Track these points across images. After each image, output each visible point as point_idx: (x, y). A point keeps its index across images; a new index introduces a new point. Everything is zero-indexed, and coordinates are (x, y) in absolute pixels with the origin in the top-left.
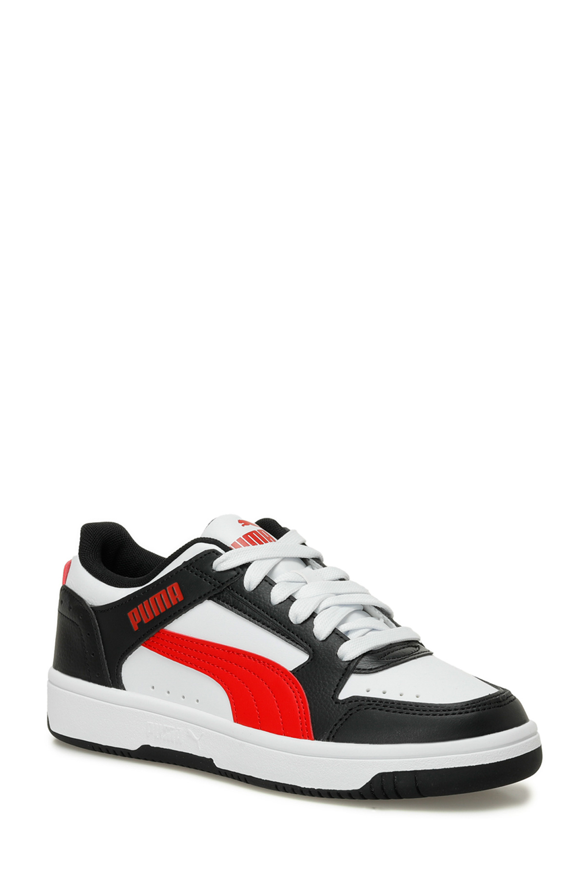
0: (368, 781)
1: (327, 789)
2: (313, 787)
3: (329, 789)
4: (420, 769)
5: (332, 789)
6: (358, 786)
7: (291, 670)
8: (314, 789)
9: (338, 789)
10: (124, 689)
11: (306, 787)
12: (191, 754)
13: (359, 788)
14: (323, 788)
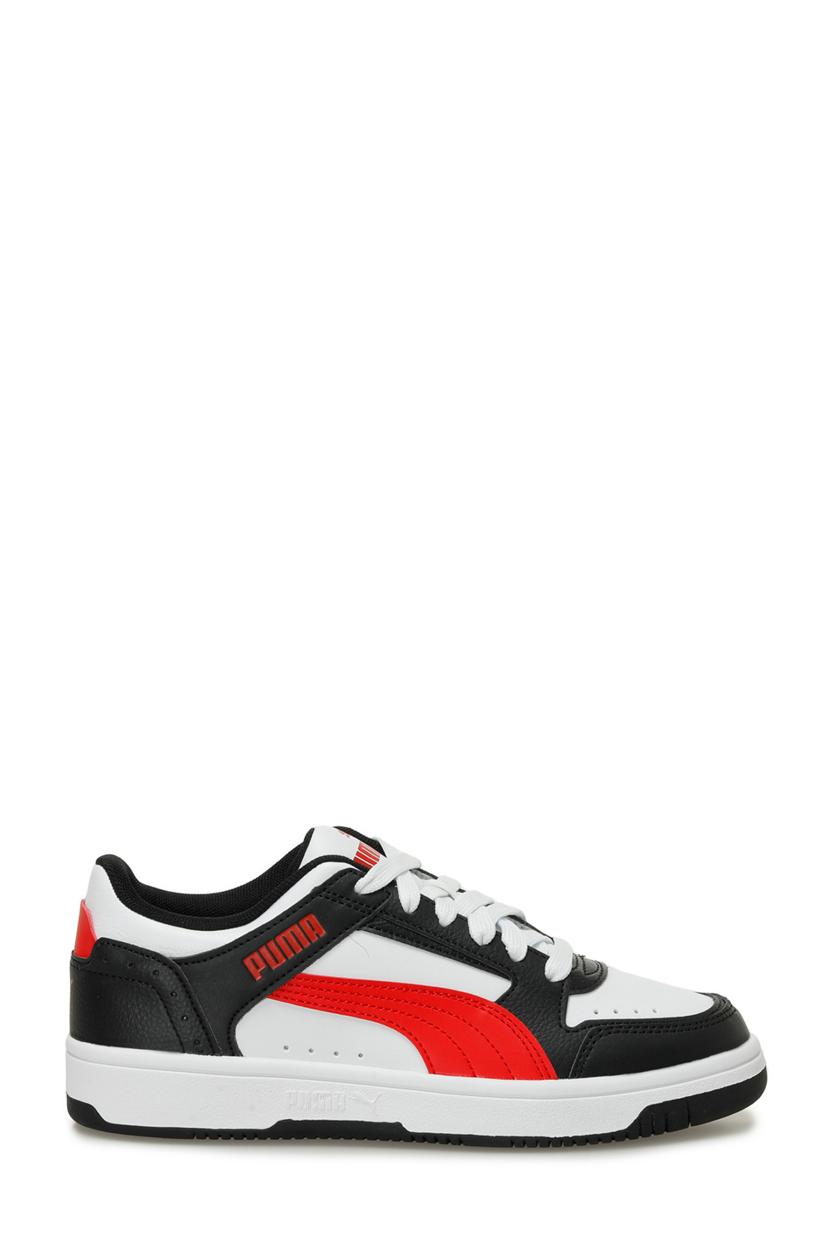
0: (635, 1118)
1: (584, 1134)
2: (566, 1136)
3: (588, 1134)
4: (692, 1095)
5: (592, 1134)
6: (624, 1125)
7: (495, 1001)
8: (568, 1137)
9: (599, 1133)
10: (242, 1056)
11: (558, 1136)
12: (362, 1122)
13: (626, 1128)
14: (580, 1135)
